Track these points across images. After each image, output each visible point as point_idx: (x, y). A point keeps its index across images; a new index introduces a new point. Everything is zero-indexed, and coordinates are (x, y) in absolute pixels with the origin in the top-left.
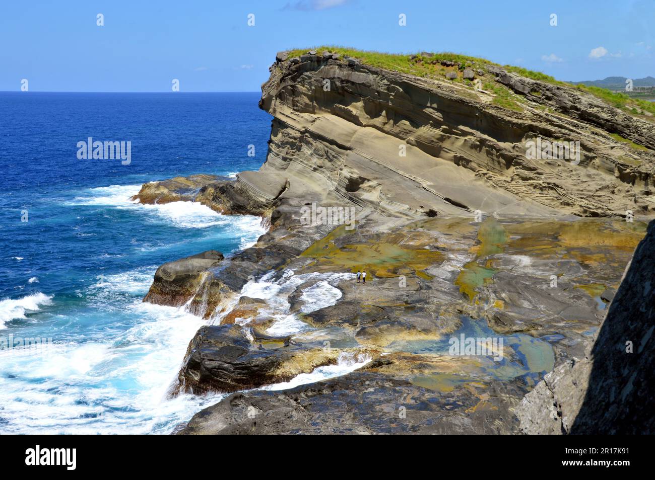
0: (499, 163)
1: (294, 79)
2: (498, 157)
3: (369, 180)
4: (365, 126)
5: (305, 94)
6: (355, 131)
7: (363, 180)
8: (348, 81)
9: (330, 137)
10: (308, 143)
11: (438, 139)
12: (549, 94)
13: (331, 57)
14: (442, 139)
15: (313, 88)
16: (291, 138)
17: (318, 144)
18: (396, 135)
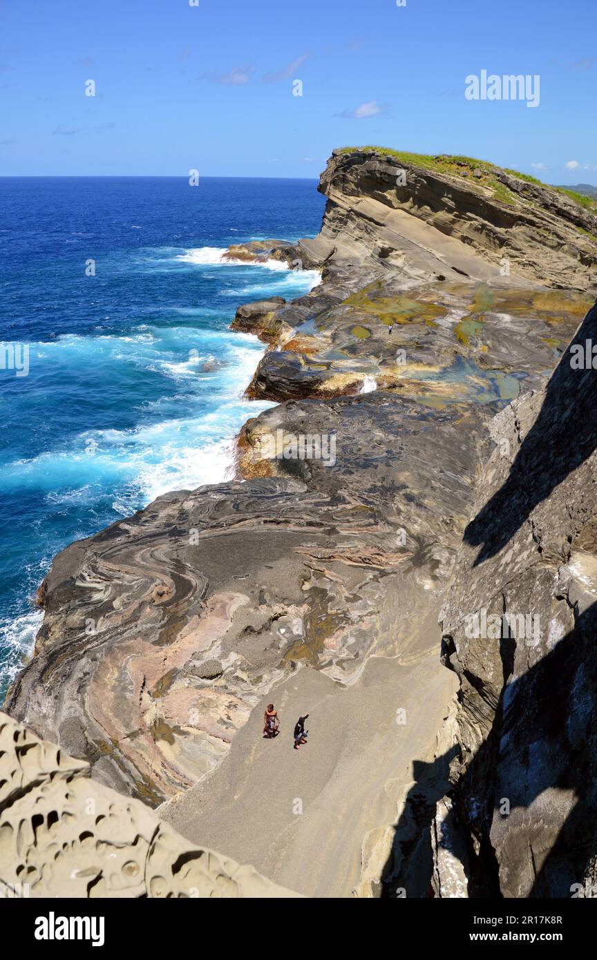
0: (495, 243)
1: (345, 170)
2: (494, 238)
3: (396, 250)
4: (397, 208)
5: (352, 182)
6: (389, 212)
7: (392, 250)
8: (385, 174)
9: (370, 216)
10: (352, 219)
11: (450, 222)
12: (537, 194)
13: (373, 154)
14: (453, 222)
15: (359, 177)
16: (340, 215)
17: (360, 221)
18: (419, 217)
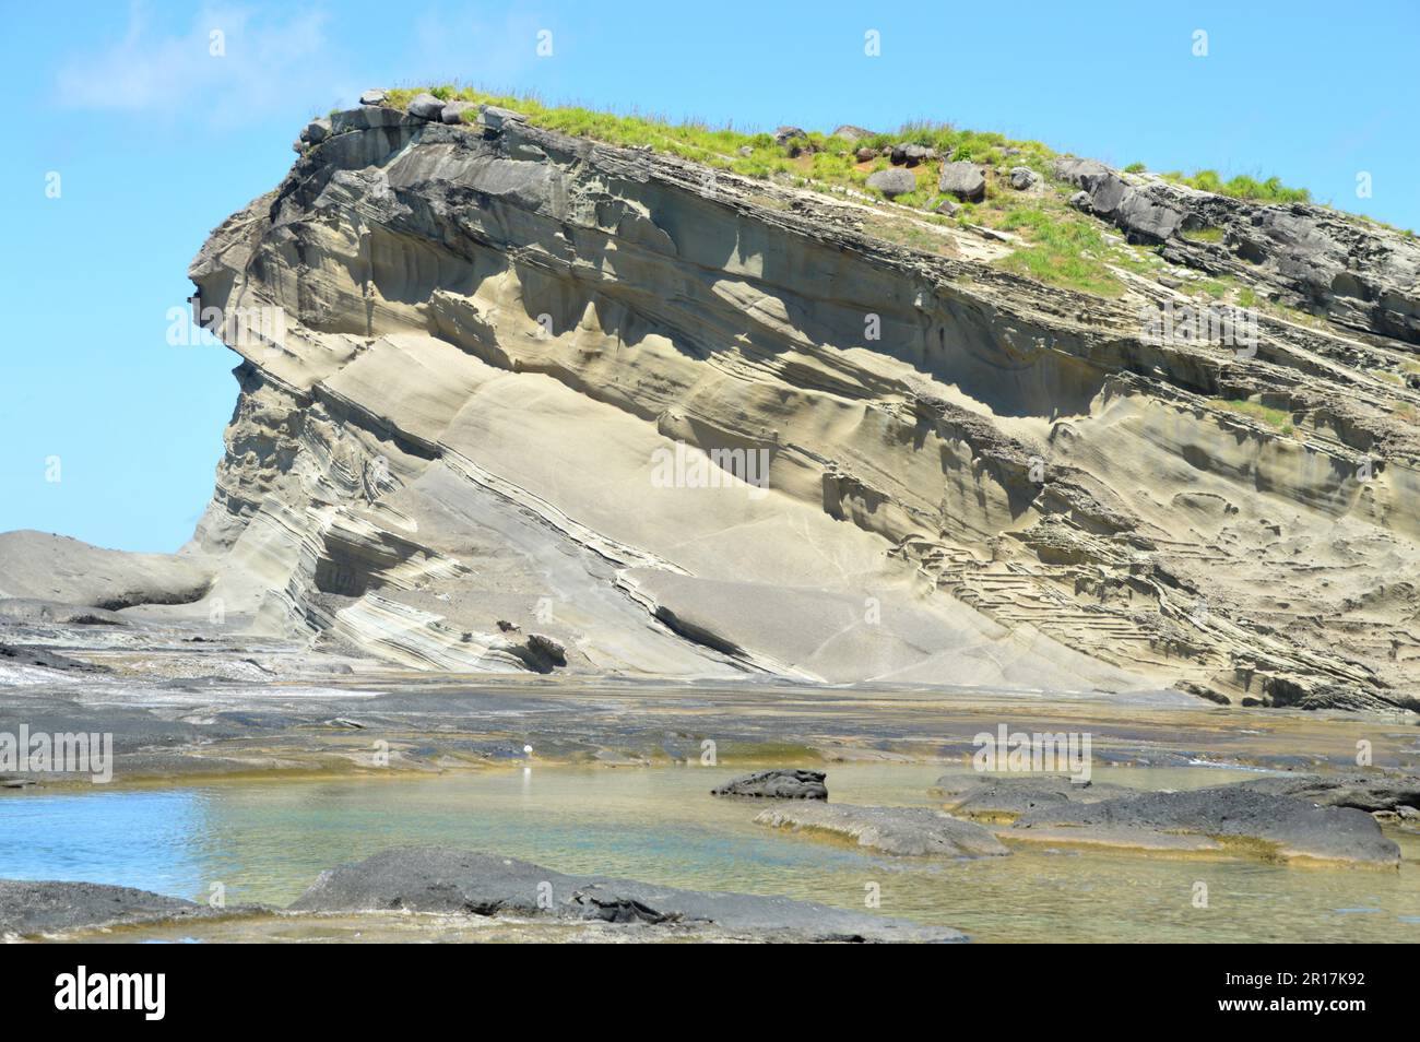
0: (981, 498)
1: (305, 203)
2: (977, 473)
3: (429, 554)
4: (520, 368)
5: (340, 259)
6: (474, 387)
8: (470, 193)
9: (377, 408)
11: (764, 408)
12: (1256, 235)
13: (434, 114)
14: (778, 406)
15: (364, 230)
16: (258, 420)
17: (350, 443)
18: (627, 405)
